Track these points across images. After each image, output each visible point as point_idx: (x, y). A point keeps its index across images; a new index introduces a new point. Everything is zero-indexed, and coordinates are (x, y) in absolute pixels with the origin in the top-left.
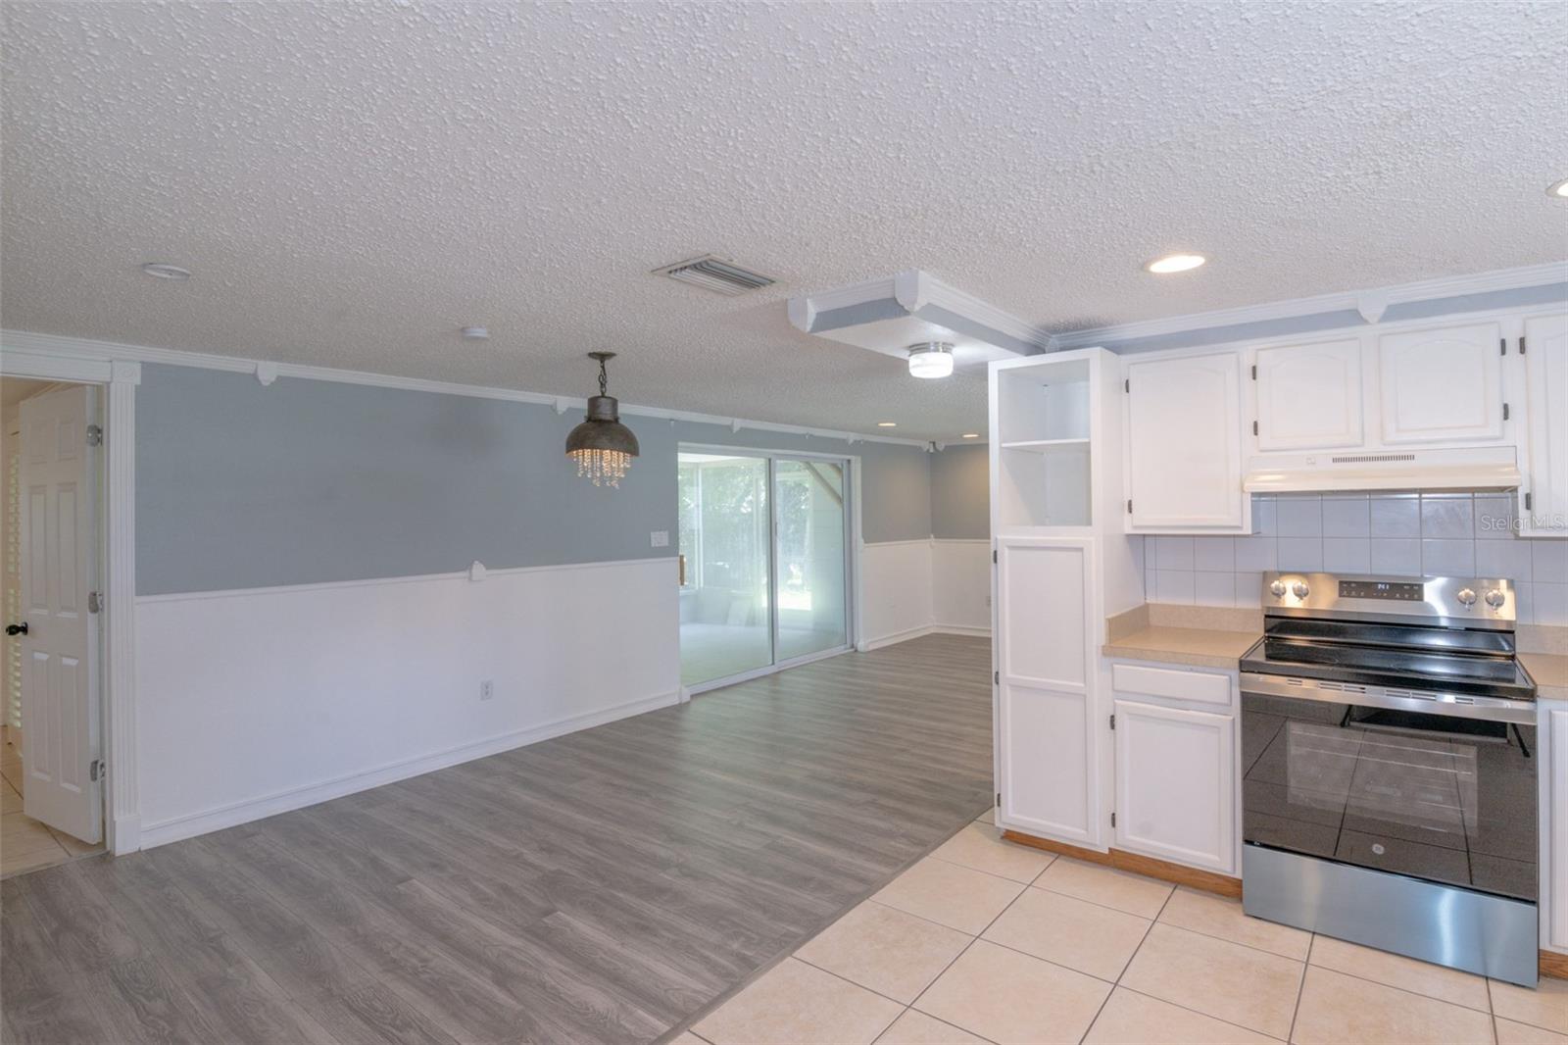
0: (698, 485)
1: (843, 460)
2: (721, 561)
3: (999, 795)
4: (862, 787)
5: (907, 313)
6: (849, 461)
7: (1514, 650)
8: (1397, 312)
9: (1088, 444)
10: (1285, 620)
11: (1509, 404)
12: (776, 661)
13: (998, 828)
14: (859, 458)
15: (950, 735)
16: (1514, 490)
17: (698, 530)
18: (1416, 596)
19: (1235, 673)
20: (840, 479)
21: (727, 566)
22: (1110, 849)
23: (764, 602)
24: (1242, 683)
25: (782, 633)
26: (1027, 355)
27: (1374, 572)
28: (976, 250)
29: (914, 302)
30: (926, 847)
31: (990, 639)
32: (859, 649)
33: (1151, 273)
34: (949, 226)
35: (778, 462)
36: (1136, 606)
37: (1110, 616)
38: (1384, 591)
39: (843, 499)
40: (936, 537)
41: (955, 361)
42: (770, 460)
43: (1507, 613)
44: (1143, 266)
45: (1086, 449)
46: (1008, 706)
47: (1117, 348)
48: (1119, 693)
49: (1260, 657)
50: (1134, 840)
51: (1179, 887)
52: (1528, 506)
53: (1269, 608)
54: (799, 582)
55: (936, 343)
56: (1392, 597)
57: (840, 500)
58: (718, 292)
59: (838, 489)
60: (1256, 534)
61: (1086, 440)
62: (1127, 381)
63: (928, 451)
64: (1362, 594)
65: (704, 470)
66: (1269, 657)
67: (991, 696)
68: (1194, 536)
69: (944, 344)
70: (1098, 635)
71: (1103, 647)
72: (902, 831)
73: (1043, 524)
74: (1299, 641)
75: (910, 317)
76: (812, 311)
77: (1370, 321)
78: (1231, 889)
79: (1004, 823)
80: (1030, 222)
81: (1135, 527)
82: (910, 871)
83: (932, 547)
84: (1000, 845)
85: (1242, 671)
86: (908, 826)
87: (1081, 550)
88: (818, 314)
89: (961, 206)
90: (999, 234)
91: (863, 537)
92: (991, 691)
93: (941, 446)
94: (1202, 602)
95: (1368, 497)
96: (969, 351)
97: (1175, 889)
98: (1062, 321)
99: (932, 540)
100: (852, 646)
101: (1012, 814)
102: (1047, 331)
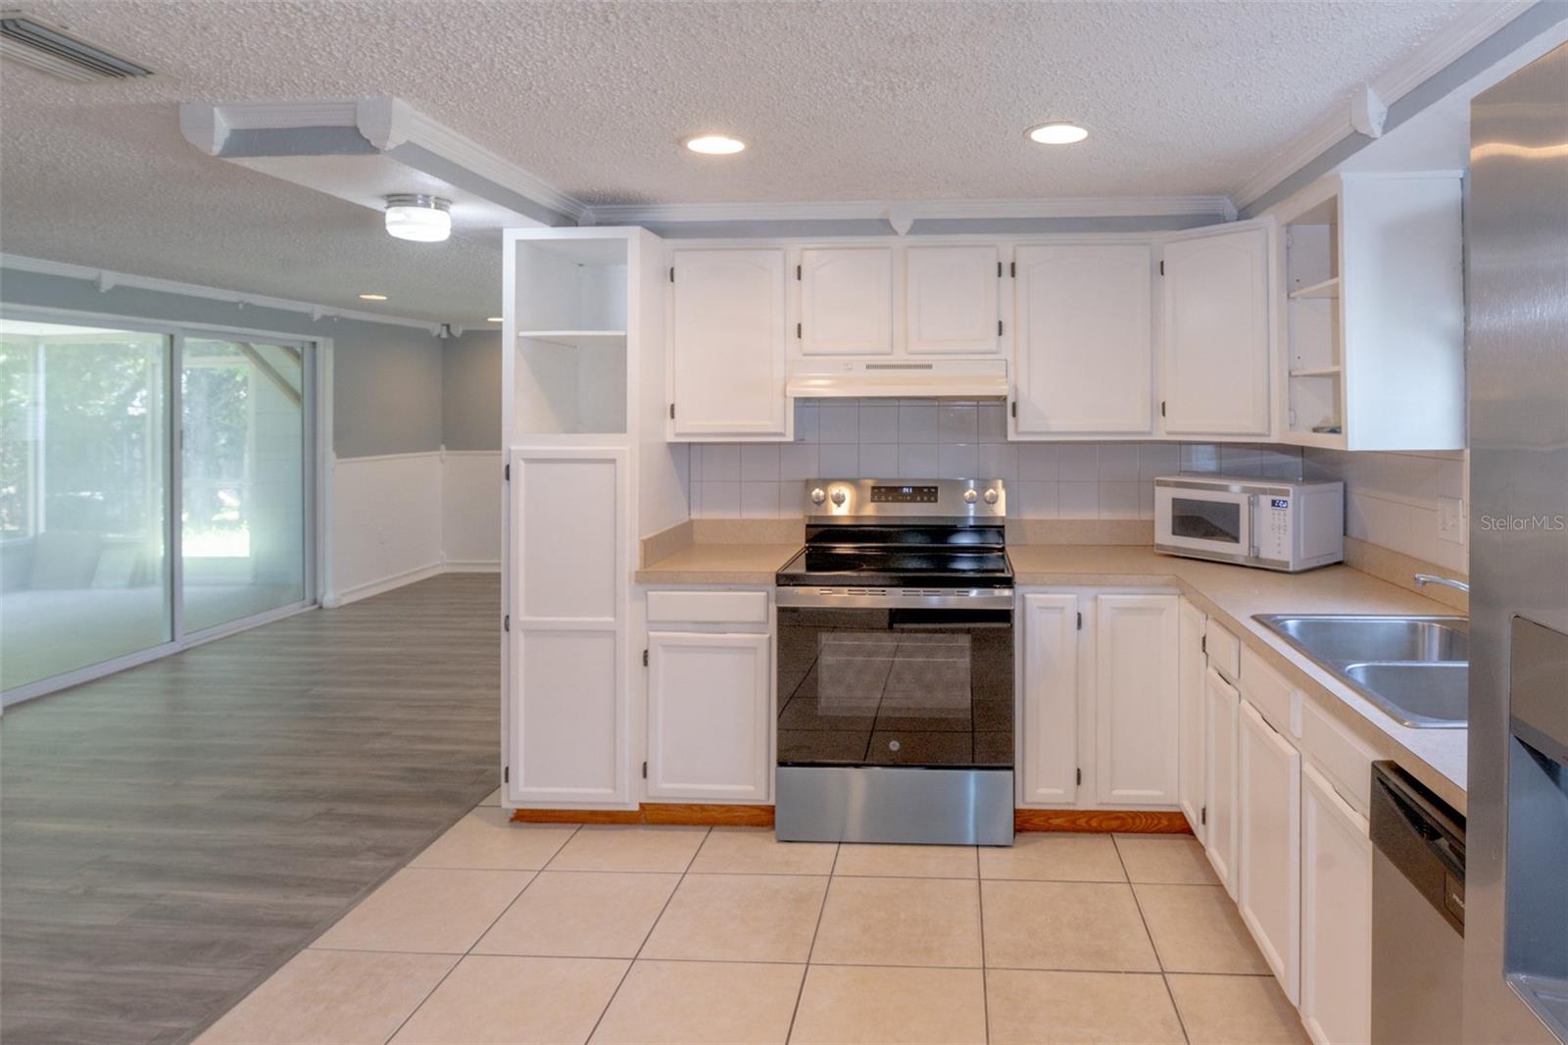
0: (36, 371)
1: (303, 342)
2: (86, 490)
3: (507, 769)
4: (311, 796)
5: (375, 150)
6: (314, 344)
7: (1004, 543)
8: (921, 227)
9: (625, 338)
10: (826, 529)
11: (1003, 321)
12: (178, 636)
13: (507, 810)
14: (331, 341)
15: (452, 703)
16: (1005, 399)
17: (36, 443)
18: (933, 499)
19: (772, 588)
20: (299, 370)
21: (99, 496)
22: (641, 805)
23: (159, 550)
24: (778, 599)
25: (189, 592)
26: (553, 226)
27: (902, 476)
28: (473, 86)
29: (386, 137)
30: (401, 856)
31: (498, 575)
32: (324, 606)
33: (688, 149)
34: (428, 46)
35: (189, 340)
36: (679, 523)
37: (645, 537)
38: (909, 494)
39: (304, 397)
40: (448, 449)
41: (452, 221)
42: (172, 337)
43: (1000, 510)
44: (681, 142)
45: (621, 344)
46: (519, 656)
47: (661, 230)
48: (653, 625)
49: (800, 569)
50: (668, 788)
51: (714, 828)
52: (1014, 415)
53: (810, 517)
54: (234, 515)
55: (426, 197)
56: (913, 500)
57: (297, 397)
58: (42, 72)
59: (297, 384)
60: (799, 441)
61: (622, 333)
62: (672, 270)
63: (439, 336)
64: (890, 498)
65: (48, 348)
66: (809, 568)
67: (498, 645)
68: (741, 444)
69: (437, 198)
70: (631, 558)
71: (637, 572)
72: (369, 843)
73: (576, 431)
74: (844, 548)
75: (380, 156)
76: (223, 126)
77: (899, 232)
78: (765, 817)
79: (514, 802)
80: (539, 64)
81: (677, 435)
82: (376, 894)
83: (442, 461)
84: (509, 830)
85: (779, 585)
86: (379, 834)
87: (613, 461)
88: (234, 132)
89: (442, 24)
90: (500, 70)
91: (336, 448)
92: (499, 638)
93: (457, 331)
94: (748, 515)
95: (897, 404)
96: (475, 212)
97: (710, 831)
98: (596, 190)
99: (443, 451)
100: (315, 602)
101: (525, 789)
102: (580, 199)
